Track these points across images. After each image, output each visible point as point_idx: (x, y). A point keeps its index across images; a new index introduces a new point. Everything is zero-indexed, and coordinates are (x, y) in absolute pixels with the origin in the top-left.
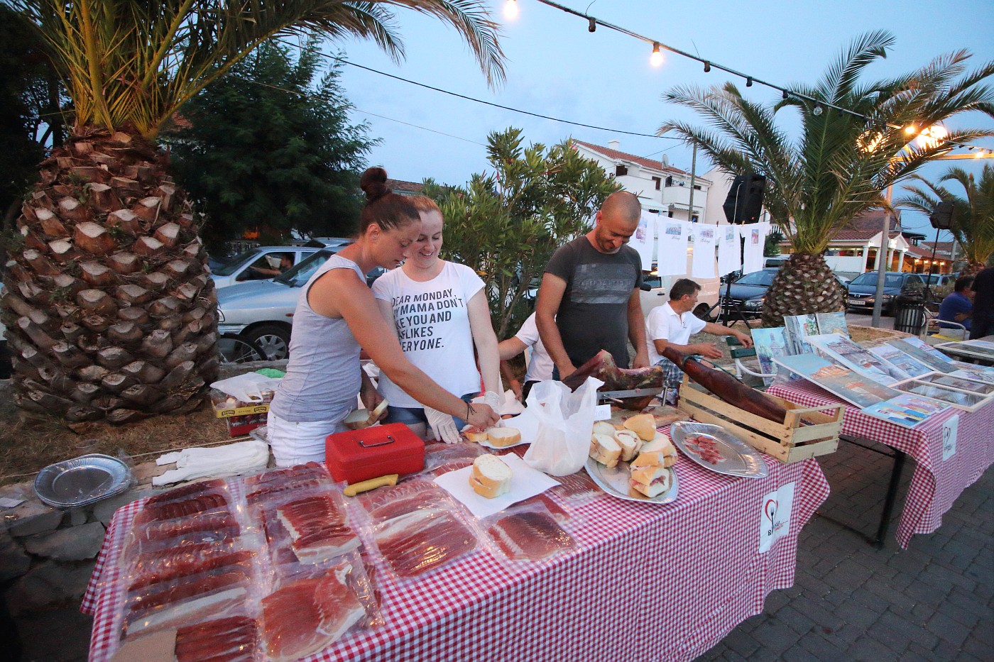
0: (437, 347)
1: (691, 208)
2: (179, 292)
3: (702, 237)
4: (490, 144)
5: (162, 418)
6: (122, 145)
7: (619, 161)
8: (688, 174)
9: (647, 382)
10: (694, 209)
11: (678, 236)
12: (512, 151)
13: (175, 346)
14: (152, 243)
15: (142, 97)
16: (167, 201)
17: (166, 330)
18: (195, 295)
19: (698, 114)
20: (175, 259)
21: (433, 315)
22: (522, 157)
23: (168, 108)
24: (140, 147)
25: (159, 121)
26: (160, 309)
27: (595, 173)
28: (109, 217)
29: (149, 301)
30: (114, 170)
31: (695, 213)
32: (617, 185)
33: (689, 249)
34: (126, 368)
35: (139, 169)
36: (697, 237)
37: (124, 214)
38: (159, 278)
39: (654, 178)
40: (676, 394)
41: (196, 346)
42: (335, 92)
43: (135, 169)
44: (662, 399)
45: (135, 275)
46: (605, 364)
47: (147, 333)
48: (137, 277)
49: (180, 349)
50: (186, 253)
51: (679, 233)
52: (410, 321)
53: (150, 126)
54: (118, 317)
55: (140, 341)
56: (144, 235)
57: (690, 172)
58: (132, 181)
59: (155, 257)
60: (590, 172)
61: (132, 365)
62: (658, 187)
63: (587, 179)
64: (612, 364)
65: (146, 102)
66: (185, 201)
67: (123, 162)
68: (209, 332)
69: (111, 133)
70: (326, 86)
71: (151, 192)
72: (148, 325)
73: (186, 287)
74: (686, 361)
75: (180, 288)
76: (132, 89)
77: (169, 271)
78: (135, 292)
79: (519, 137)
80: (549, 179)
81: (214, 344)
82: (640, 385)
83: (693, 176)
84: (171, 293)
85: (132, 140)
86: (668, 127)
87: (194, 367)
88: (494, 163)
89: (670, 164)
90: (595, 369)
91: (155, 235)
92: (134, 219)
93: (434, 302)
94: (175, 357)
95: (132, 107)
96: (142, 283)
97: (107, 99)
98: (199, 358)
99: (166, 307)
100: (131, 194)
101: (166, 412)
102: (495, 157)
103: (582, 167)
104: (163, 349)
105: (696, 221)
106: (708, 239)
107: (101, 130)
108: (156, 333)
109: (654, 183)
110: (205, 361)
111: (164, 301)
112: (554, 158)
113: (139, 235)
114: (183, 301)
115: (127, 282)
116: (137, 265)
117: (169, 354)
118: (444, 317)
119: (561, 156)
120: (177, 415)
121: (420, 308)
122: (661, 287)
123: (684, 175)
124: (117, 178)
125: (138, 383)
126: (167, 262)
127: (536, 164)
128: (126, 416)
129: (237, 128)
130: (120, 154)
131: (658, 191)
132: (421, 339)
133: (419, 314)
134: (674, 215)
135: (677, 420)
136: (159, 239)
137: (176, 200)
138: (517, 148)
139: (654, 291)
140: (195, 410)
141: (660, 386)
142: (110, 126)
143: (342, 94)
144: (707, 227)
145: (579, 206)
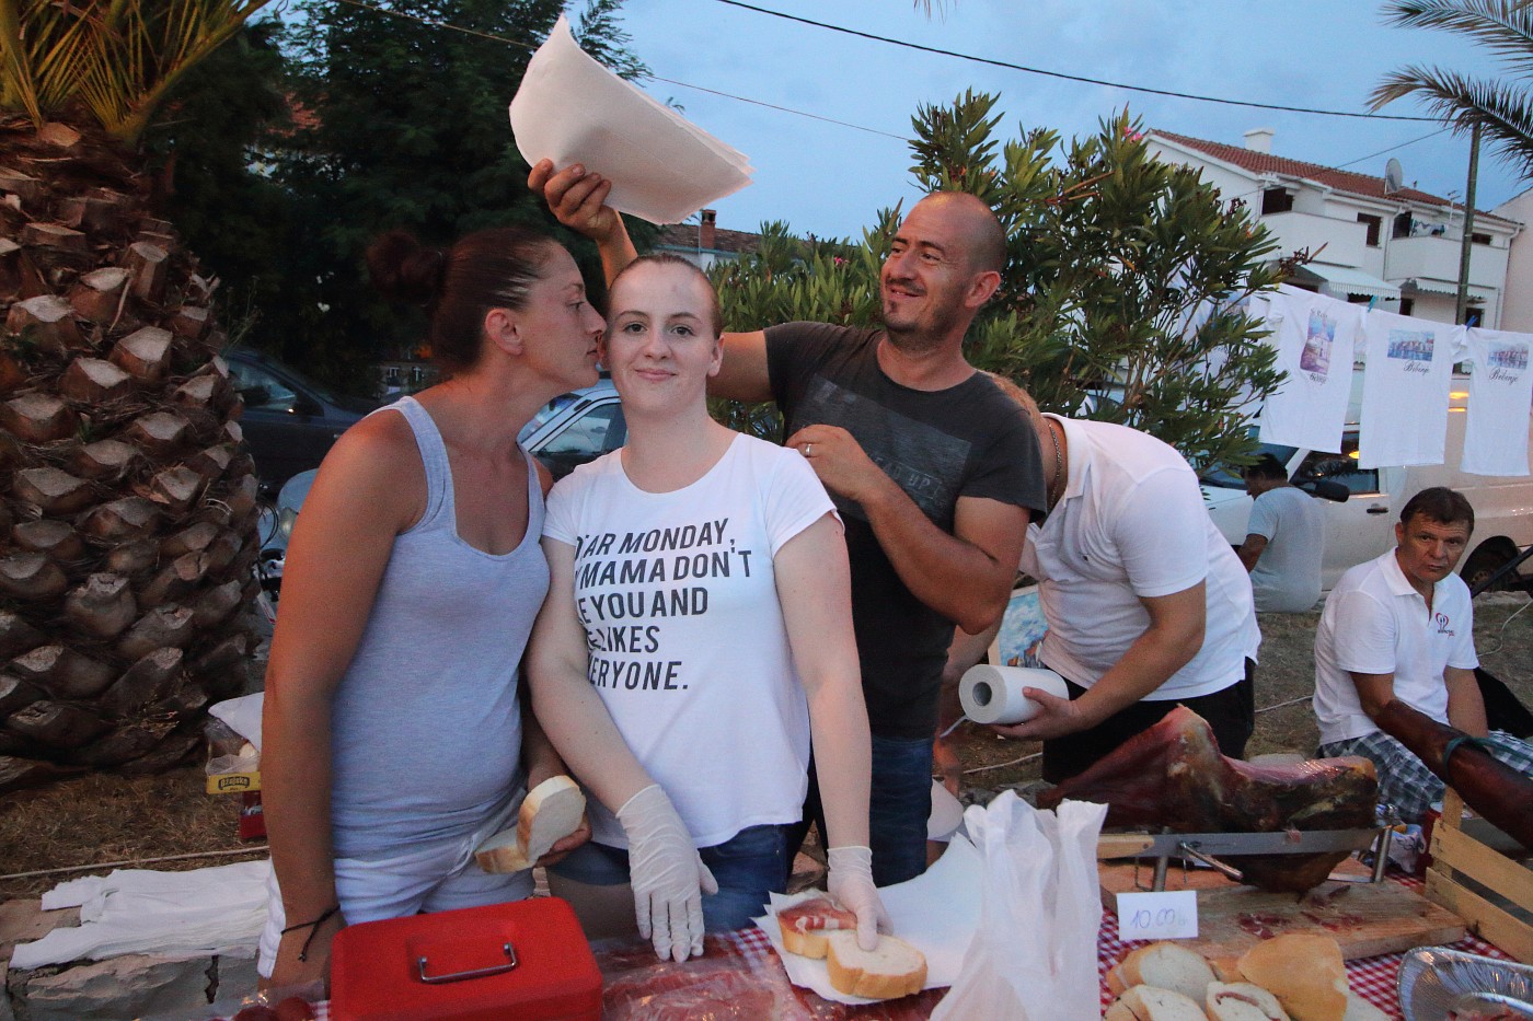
0: (668, 686)
1: (1462, 290)
2: (159, 488)
3: (1495, 365)
4: (918, 137)
5: (97, 779)
6: (56, 151)
7: (1272, 179)
8: (1457, 206)
9: (1326, 806)
10: (1471, 292)
11: (1424, 364)
12: (974, 150)
13: (142, 609)
14: (103, 373)
15: (107, 44)
16: (147, 278)
17: (121, 574)
18: (197, 494)
19: (1488, 49)
20: (153, 410)
21: (659, 595)
22: (999, 164)
23: (166, 68)
24: (98, 155)
25: (145, 99)
26: (110, 526)
27: (1194, 200)
28: (12, 312)
29: (82, 507)
30: (37, 208)
31: (1473, 301)
32: (1251, 230)
33: (1457, 395)
34: (22, 661)
35: (88, 204)
36: (1482, 367)
37: (42, 307)
38: (112, 454)
39: (1362, 218)
40: (1419, 844)
41: (190, 613)
42: (610, 43)
43: (78, 205)
44: (1375, 856)
45: (58, 445)
46: (1188, 749)
47: (79, 580)
48: (61, 449)
49: (151, 619)
50: (182, 395)
51: (1428, 356)
52: (599, 607)
53: (124, 109)
54: (14, 542)
55: (59, 599)
56: (87, 355)
57: (1463, 200)
58: (68, 232)
59: (107, 405)
60: (1178, 196)
61: (34, 654)
62: (1373, 239)
63: (1168, 215)
64: (1209, 749)
65: (116, 56)
66: (196, 278)
67: (56, 190)
68: (227, 580)
69: (37, 125)
70: (591, 31)
71: (111, 257)
72: (79, 563)
73: (175, 475)
74: (1455, 753)
75: (159, 476)
76: (86, 27)
77: (138, 438)
78: (52, 484)
79: (990, 116)
80: (1065, 216)
81: (237, 608)
82: (1299, 815)
83: (1469, 210)
84: (138, 490)
85: (83, 139)
86: (1403, 85)
87: (184, 662)
88: (925, 182)
89: (1407, 183)
90: (1157, 762)
91: (111, 356)
92: (65, 318)
93: (669, 557)
94: (139, 637)
95: (85, 67)
96: (69, 463)
97: (29, 49)
98: (195, 642)
99: (122, 522)
100: (63, 259)
101: (112, 766)
102: (929, 168)
103: (1156, 185)
104: (113, 620)
105: (1477, 324)
106: (1511, 371)
107: (16, 119)
108: (95, 580)
109: (1364, 228)
110: (214, 646)
111: (118, 507)
112: (1081, 164)
113: (73, 355)
114: (163, 506)
115: (38, 462)
116: (64, 424)
117: (127, 629)
118: (689, 604)
119: (1098, 157)
120: (136, 773)
121: (632, 573)
122: (1377, 491)
123: (1445, 209)
124: (36, 226)
125: (46, 697)
126: (136, 416)
127: (1028, 180)
128: (15, 774)
129: (402, 126)
130: (52, 172)
131: (1372, 250)
132: (630, 658)
133: (624, 589)
134: (1416, 308)
135: (1422, 940)
136: (120, 364)
137: (172, 275)
138: (986, 142)
139: (1359, 502)
140: (174, 765)
141: (1367, 822)
142: (34, 110)
143: (625, 46)
144: (1508, 339)
145: (1150, 286)
